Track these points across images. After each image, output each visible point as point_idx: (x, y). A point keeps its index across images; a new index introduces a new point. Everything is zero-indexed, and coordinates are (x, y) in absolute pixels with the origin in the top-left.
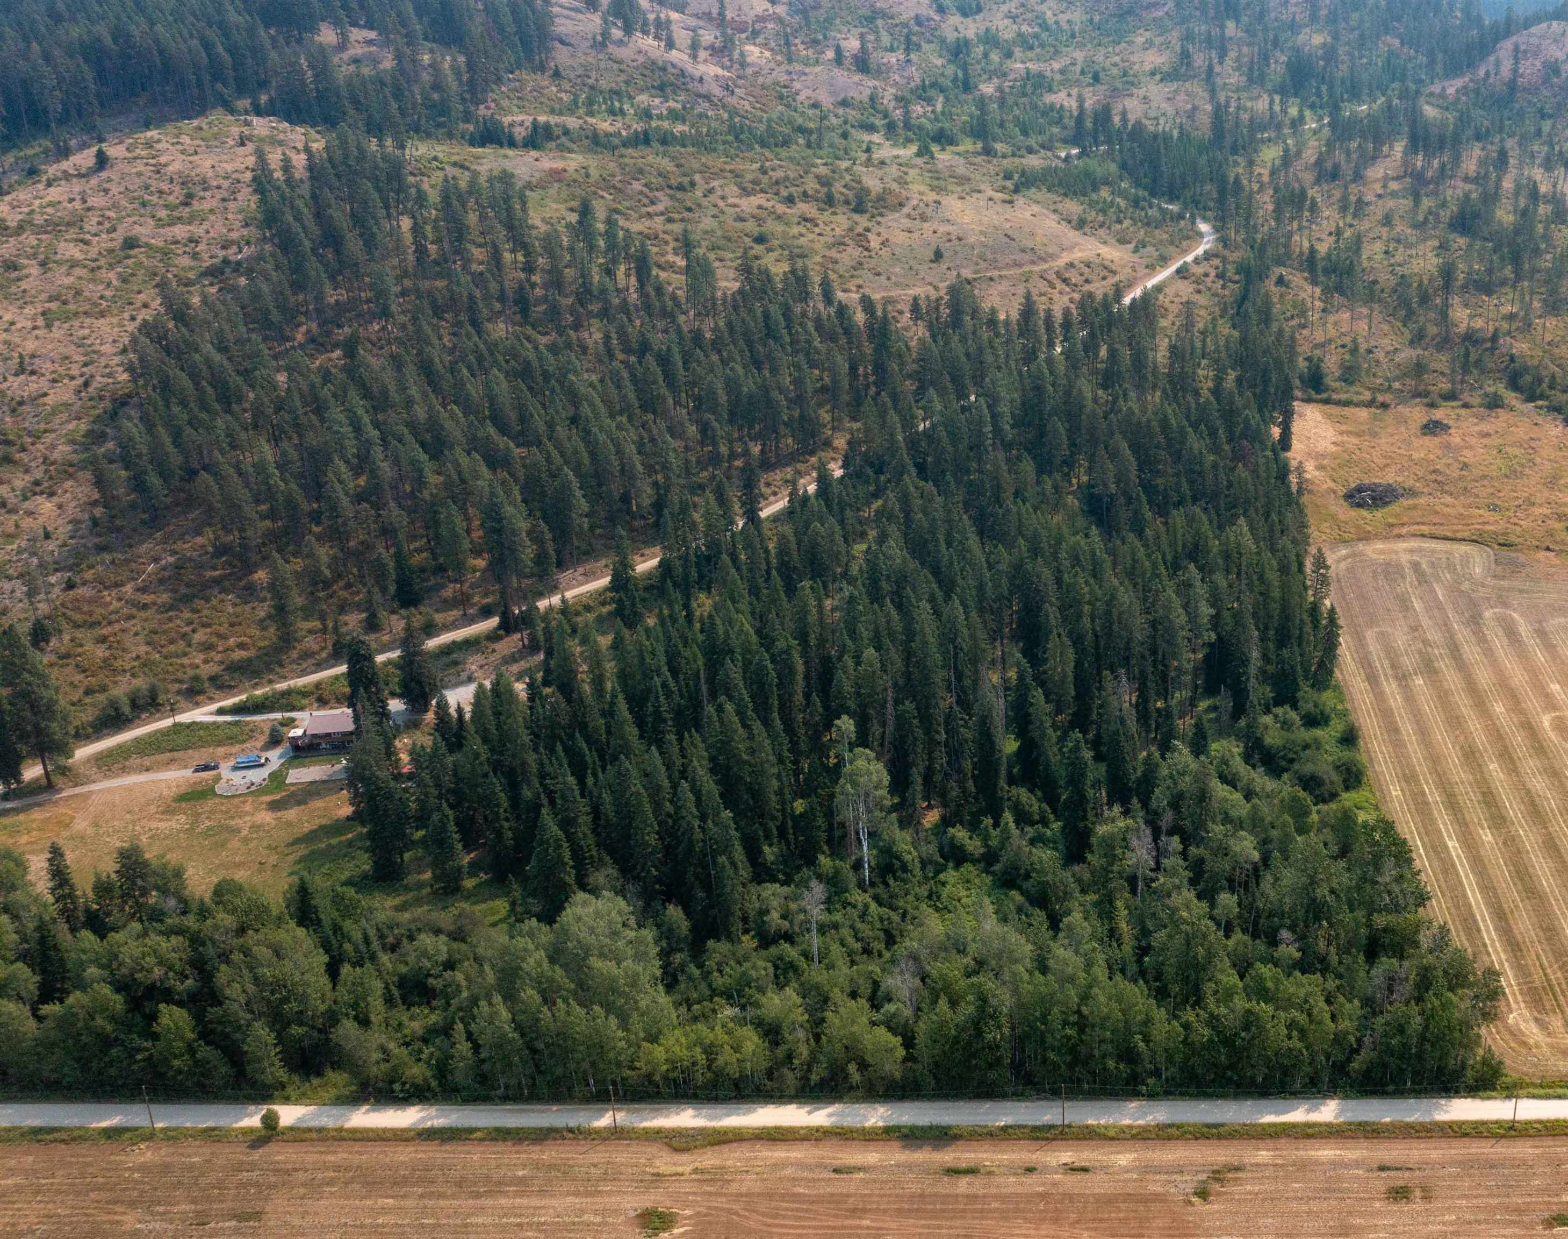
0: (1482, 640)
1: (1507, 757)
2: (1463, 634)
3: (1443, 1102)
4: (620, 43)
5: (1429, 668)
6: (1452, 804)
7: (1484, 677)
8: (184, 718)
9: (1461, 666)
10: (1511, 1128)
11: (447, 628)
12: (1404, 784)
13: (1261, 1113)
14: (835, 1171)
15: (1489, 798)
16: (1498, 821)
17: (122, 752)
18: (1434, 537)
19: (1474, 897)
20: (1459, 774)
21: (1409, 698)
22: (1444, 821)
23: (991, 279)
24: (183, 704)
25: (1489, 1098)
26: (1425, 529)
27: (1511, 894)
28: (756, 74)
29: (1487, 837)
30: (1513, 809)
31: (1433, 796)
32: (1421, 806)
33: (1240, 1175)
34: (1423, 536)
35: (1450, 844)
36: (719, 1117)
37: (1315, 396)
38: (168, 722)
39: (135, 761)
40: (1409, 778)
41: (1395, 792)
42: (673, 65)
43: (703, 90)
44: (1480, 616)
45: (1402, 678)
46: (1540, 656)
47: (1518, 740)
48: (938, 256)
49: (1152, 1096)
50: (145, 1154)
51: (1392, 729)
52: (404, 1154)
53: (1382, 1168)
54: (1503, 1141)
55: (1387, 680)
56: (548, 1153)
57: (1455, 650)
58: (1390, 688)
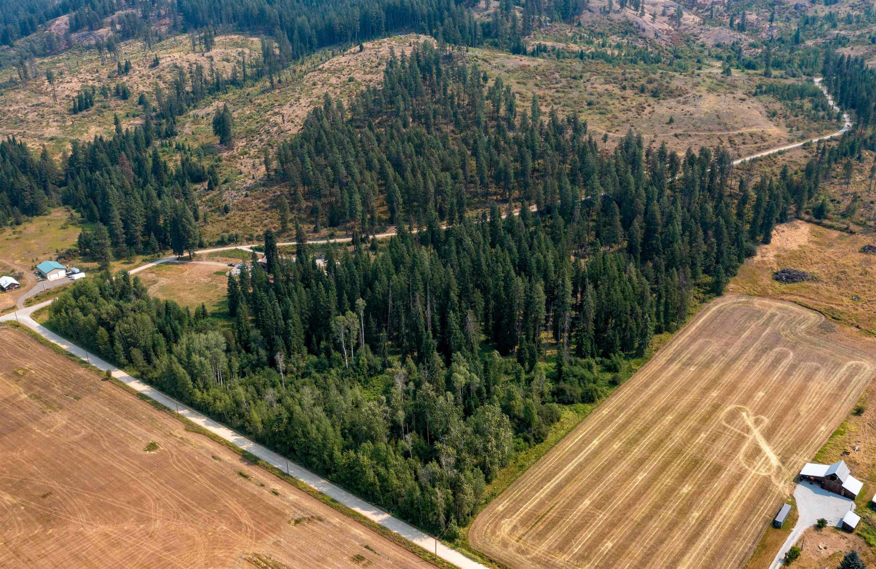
0: (756, 360)
1: (683, 416)
2: (749, 354)
3: (426, 536)
4: (618, 12)
5: (707, 364)
6: (623, 426)
7: (729, 378)
8: (239, 248)
9: (726, 369)
10: (433, 559)
11: (338, 237)
12: (614, 409)
13: (357, 505)
14: (213, 457)
15: (645, 430)
16: (633, 441)
17: (216, 254)
18: (800, 304)
19: (569, 467)
20: (648, 414)
21: (676, 375)
22: (607, 432)
23: (690, 136)
24: (245, 243)
25: (444, 544)
26: (800, 299)
27: (588, 474)
28: (686, 29)
29: (616, 446)
30: (648, 439)
31: (621, 419)
32: (608, 421)
33: (319, 523)
34: (795, 302)
35: (595, 441)
36: (208, 425)
37: (814, 219)
38: (234, 248)
39: (218, 258)
40: (622, 407)
41: (606, 411)
42: (637, 23)
43: (644, 35)
44: (772, 348)
45: (687, 365)
46: (776, 377)
47: (701, 411)
48: (671, 121)
49: (332, 481)
50: (81, 371)
51: (646, 385)
52: (128, 398)
53: (367, 547)
54: (425, 563)
55: (677, 364)
56: (156, 414)
57: (733, 360)
58: (674, 367)
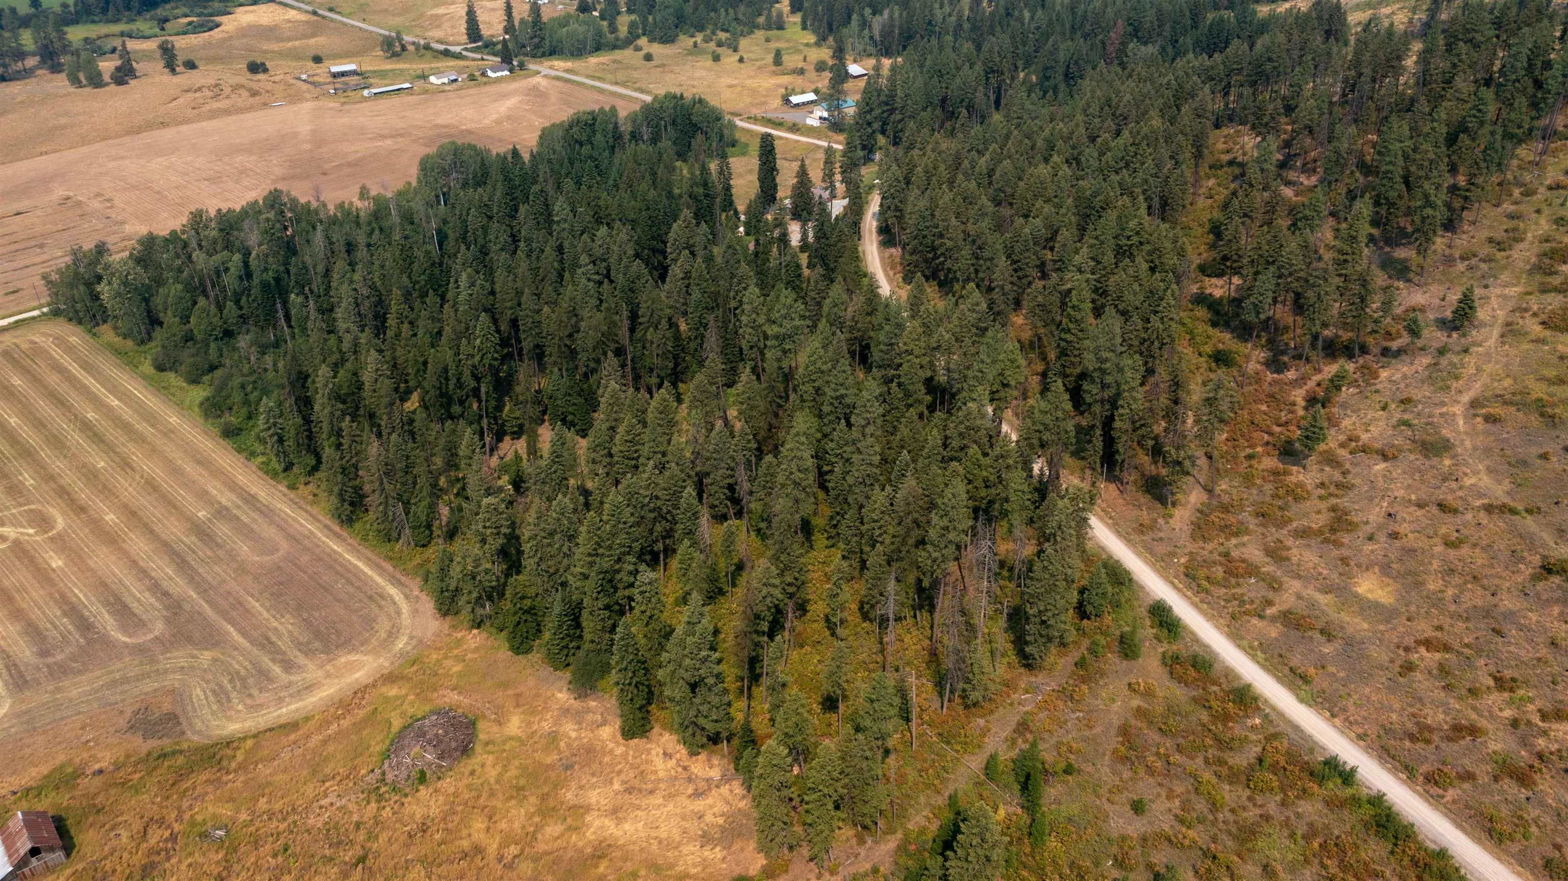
0: (156, 588)
1: (91, 475)
2: (179, 586)
5: (201, 532)
6: (127, 428)
7: (138, 545)
9: (167, 548)
12: (170, 427)
15: (96, 437)
16: (86, 427)
19: (89, 381)
20: (129, 449)
21: (203, 495)
22: (127, 414)
27: (63, 389)
29: (91, 415)
30: (75, 437)
31: (142, 427)
32: (151, 418)
35: (117, 402)
40: (169, 433)
41: (174, 420)
44: (168, 620)
45: (222, 512)
46: (80, 594)
47: (84, 494)
51: (203, 462)
55: (233, 502)
57: (181, 563)
58: (226, 498)
